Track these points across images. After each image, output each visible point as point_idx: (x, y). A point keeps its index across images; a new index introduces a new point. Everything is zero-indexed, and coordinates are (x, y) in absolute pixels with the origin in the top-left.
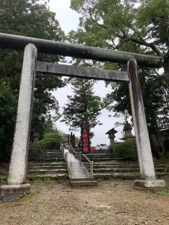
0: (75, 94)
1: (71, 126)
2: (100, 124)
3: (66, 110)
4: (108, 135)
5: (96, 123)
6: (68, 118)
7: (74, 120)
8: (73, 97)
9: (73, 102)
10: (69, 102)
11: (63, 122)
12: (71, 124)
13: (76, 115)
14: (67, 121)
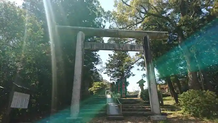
0: (114, 53)
1: (111, 77)
2: (133, 75)
3: (107, 65)
4: (139, 84)
5: (130, 74)
6: (109, 71)
7: (114, 73)
8: (113, 55)
9: (112, 59)
10: (110, 59)
11: (106, 74)
12: (112, 76)
13: (115, 69)
14: (109, 73)
